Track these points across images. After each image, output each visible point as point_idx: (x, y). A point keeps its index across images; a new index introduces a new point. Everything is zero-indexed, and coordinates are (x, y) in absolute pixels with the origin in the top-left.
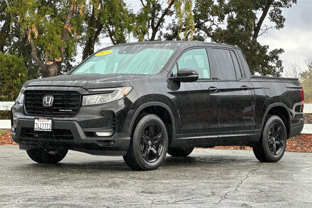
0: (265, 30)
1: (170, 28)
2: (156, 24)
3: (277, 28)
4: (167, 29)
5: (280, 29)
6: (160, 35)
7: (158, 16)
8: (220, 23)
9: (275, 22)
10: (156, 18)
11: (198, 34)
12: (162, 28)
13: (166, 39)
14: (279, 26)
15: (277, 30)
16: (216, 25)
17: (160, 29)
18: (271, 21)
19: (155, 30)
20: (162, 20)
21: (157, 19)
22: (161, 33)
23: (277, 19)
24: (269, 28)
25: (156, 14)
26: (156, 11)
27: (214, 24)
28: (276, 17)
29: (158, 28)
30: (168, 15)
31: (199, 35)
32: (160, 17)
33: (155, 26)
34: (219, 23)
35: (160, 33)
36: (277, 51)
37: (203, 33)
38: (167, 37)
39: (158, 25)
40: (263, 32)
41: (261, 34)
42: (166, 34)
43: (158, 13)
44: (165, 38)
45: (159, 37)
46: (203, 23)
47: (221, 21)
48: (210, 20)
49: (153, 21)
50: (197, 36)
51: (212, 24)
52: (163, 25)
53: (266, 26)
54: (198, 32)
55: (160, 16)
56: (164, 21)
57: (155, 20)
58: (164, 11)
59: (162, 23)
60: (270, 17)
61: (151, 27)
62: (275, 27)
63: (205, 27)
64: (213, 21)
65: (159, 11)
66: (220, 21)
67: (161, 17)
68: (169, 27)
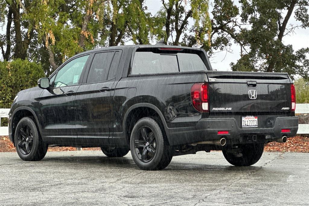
0: (291, 29)
1: (194, 30)
2: (180, 26)
3: (303, 26)
4: (191, 31)
5: (306, 28)
6: (185, 37)
7: (181, 18)
8: (244, 23)
9: (301, 21)
10: (180, 20)
11: (222, 35)
12: (186, 30)
13: (190, 41)
14: (305, 25)
15: (304, 29)
16: (238, 26)
17: (184, 31)
18: (297, 20)
19: (179, 32)
20: (185, 22)
21: (181, 22)
22: (186, 35)
23: (303, 18)
24: (295, 27)
25: (179, 16)
26: (180, 13)
27: (236, 25)
28: (302, 16)
29: (182, 30)
30: (191, 17)
31: (223, 37)
32: (183, 20)
33: (179, 29)
34: (242, 23)
35: (184, 36)
36: (304, 50)
37: (226, 35)
38: (191, 39)
39: (182, 27)
40: (288, 32)
41: (287, 34)
42: (190, 37)
43: (181, 15)
44: (188, 40)
45: (183, 39)
46: (225, 24)
47: (245, 21)
48: (233, 21)
49: (177, 24)
50: (221, 37)
51: (234, 25)
52: (186, 27)
53: (292, 26)
54: (222, 34)
55: (183, 18)
56: (188, 24)
57: (178, 23)
58: (188, 13)
59: (186, 25)
60: (296, 16)
61: (175, 29)
62: (301, 26)
63: (228, 28)
64: (235, 22)
65: (182, 13)
66: (243, 22)
67: (185, 19)
68: (192, 29)
